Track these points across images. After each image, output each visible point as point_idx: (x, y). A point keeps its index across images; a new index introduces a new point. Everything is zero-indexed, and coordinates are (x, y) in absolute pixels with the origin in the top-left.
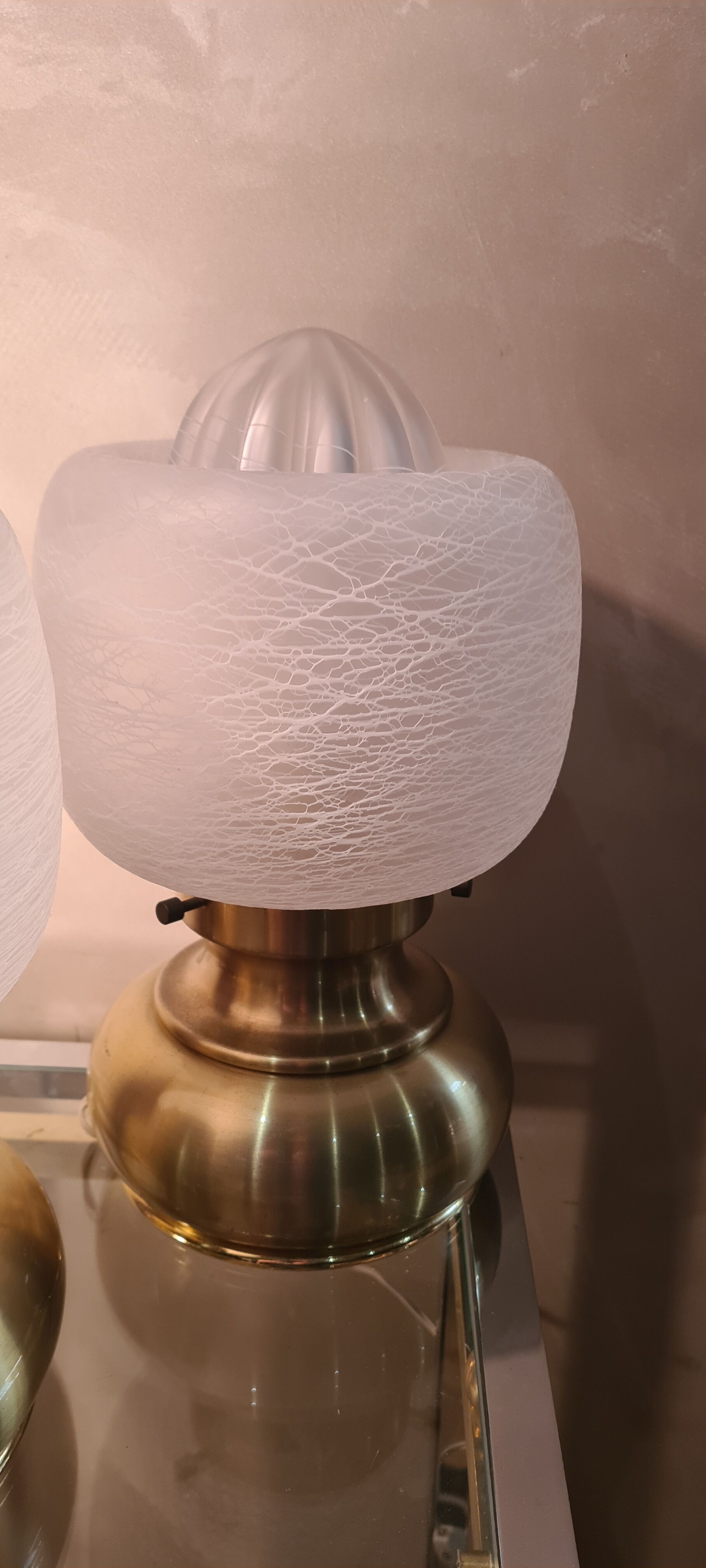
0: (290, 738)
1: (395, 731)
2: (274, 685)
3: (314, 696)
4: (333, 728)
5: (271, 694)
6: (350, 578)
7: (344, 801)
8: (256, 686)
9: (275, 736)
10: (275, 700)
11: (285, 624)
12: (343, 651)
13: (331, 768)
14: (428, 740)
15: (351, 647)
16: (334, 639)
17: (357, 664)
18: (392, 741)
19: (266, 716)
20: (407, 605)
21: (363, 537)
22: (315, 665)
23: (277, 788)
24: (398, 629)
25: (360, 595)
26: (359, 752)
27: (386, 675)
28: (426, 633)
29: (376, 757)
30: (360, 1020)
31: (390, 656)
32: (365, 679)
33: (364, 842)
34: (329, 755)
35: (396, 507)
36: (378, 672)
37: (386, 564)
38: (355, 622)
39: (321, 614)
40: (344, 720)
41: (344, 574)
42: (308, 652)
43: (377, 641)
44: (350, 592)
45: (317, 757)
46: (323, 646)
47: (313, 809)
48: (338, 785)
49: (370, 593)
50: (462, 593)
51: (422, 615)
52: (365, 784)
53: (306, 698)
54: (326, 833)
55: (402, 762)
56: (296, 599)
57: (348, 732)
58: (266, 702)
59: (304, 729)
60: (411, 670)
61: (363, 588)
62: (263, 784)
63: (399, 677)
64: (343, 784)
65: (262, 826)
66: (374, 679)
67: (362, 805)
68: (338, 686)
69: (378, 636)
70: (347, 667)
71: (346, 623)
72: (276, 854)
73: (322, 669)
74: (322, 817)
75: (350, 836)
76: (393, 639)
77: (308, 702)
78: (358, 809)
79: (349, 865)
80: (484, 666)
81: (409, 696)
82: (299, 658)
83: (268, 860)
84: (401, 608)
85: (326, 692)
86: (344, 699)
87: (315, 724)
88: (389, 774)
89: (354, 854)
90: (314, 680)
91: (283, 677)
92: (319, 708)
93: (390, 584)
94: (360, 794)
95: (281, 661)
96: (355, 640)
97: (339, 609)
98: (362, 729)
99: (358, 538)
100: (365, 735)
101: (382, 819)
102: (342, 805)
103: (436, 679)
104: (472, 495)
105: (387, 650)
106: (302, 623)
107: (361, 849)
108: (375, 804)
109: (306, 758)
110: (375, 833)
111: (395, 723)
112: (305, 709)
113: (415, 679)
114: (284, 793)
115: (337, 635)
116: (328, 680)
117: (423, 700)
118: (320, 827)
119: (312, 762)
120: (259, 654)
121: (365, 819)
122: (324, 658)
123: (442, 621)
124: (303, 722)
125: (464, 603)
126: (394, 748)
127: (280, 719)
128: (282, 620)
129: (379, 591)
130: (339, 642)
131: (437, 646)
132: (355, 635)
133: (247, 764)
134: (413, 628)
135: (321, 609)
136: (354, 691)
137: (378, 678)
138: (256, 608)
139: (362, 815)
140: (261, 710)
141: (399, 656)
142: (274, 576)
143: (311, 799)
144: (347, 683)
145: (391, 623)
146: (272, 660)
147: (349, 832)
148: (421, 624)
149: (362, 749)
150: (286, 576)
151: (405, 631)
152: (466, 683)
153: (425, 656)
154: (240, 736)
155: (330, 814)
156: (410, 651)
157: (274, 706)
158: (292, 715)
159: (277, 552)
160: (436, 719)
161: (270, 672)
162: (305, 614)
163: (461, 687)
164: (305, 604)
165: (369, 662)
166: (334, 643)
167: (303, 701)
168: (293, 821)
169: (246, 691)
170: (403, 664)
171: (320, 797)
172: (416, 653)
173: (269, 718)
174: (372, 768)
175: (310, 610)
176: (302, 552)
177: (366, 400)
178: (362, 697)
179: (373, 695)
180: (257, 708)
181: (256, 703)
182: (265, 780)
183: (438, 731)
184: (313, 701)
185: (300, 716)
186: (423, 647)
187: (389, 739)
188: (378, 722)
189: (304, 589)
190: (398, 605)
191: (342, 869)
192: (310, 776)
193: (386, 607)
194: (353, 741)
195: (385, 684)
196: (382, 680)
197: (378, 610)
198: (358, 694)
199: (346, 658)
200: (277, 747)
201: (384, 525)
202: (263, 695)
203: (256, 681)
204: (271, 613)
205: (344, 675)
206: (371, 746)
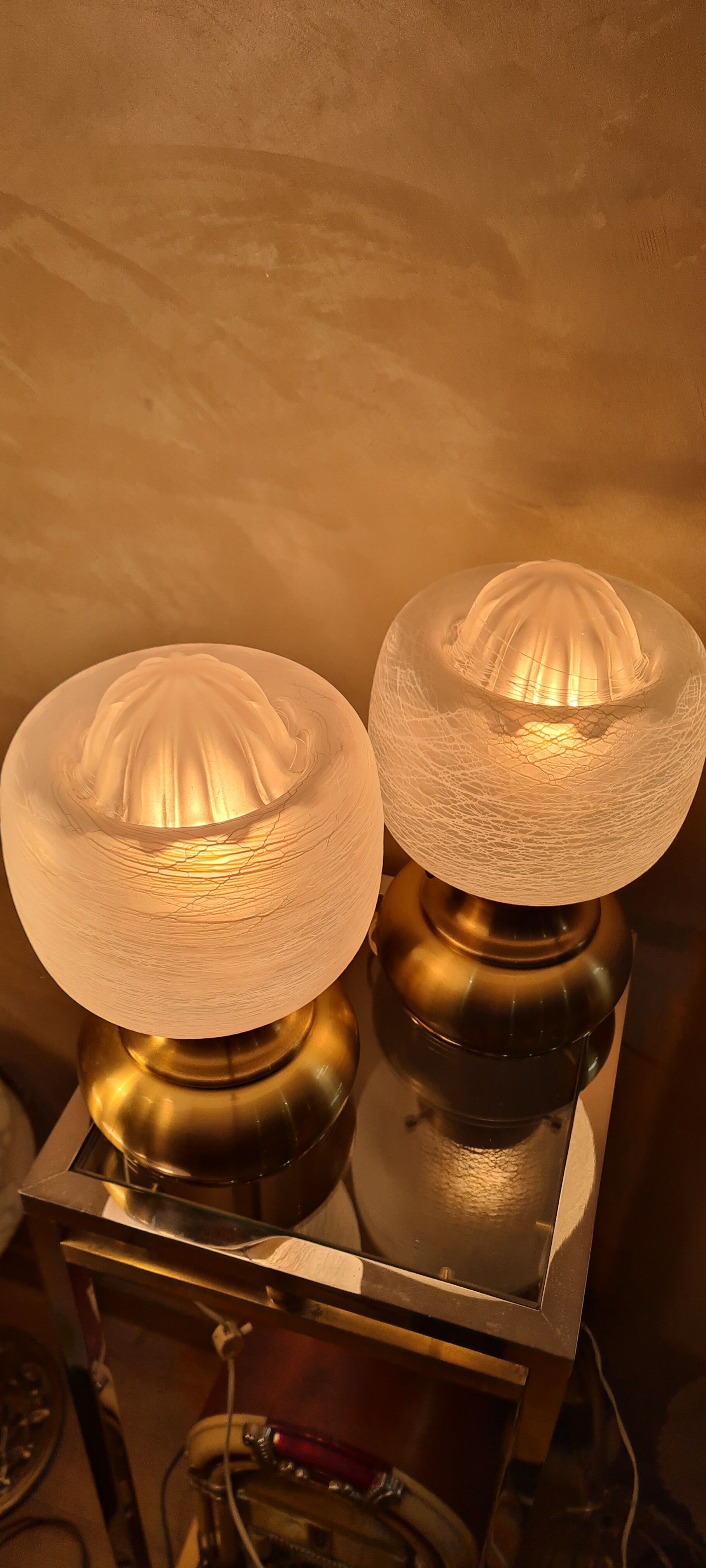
1: (565, 845)
2: (499, 818)
8: (490, 816)
9: (498, 840)
10: (500, 824)
18: (563, 849)
19: (493, 830)
23: (496, 861)
33: (540, 889)
34: (526, 852)
45: (519, 852)
47: (515, 873)
54: (521, 883)
55: (567, 858)
59: (513, 839)
62: (488, 858)
65: (486, 874)
67: (542, 874)
72: (491, 886)
74: (519, 877)
77: (517, 828)
78: (540, 876)
80: (622, 814)
83: (488, 888)
85: (528, 825)
88: (559, 863)
91: (505, 815)
98: (546, 843)
101: (552, 881)
102: (531, 873)
108: (549, 874)
111: (566, 842)
113: (580, 823)
114: (499, 864)
119: (517, 854)
121: (543, 880)
124: (514, 836)
127: (501, 833)
131: (594, 808)
133: (481, 848)
144: (540, 823)
146: (500, 807)
147: (533, 884)
152: (610, 823)
155: (524, 876)
157: (499, 827)
161: (499, 812)
163: (606, 825)
167: (516, 827)
168: (504, 876)
171: (519, 868)
173: (495, 831)
180: (490, 826)
182: (489, 856)
184: (519, 828)
187: (561, 848)
188: (557, 840)
192: (514, 860)
200: (498, 845)
203: (490, 814)
204: (502, 786)
206: (550, 851)
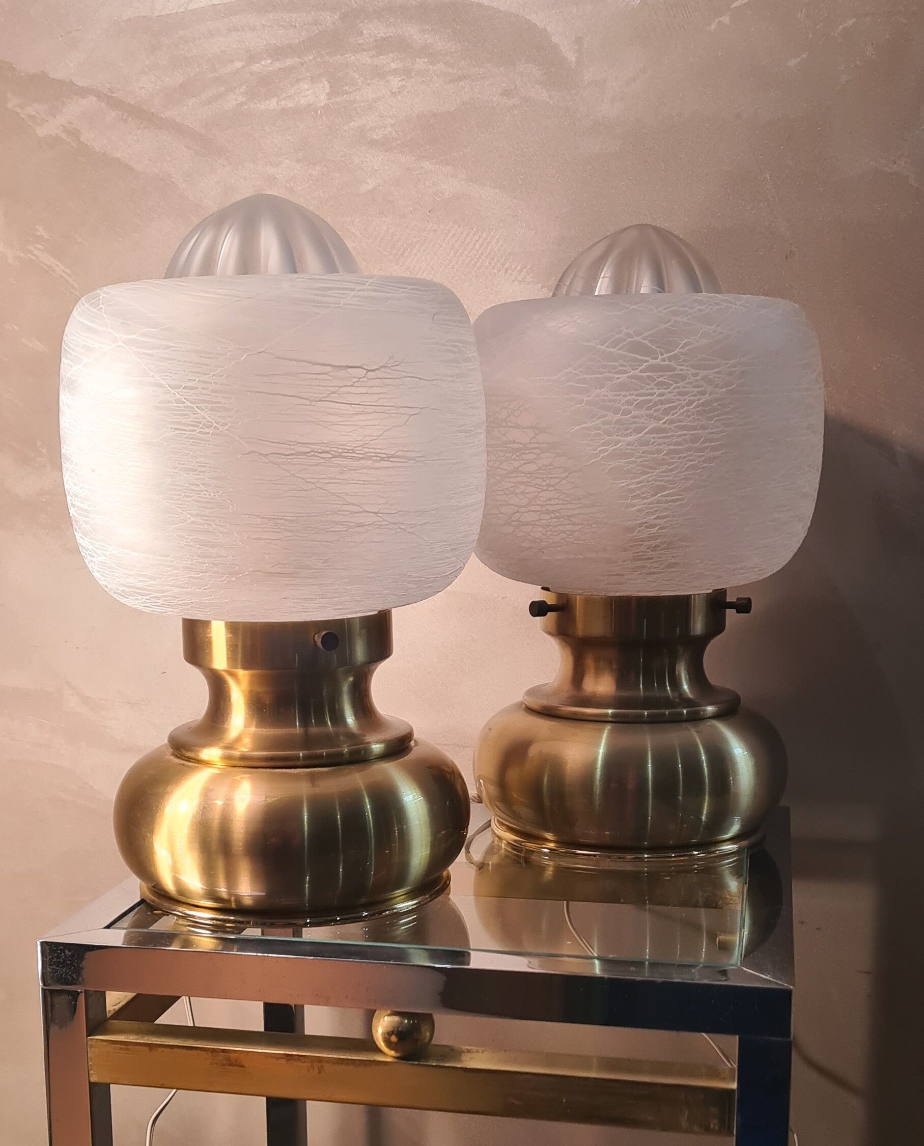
0: (621, 450)
1: (686, 446)
2: (611, 416)
3: (635, 423)
4: (646, 443)
5: (609, 423)
6: (658, 350)
7: (653, 493)
8: (600, 418)
9: (611, 449)
10: (612, 426)
11: (618, 378)
12: (653, 394)
13: (646, 470)
14: (707, 454)
15: (658, 392)
16: (648, 387)
17: (662, 402)
18: (684, 453)
20: (692, 366)
21: (667, 325)
22: (635, 403)
24: (687, 381)
25: (664, 360)
26: (663, 459)
27: (679, 410)
28: (705, 385)
29: (673, 463)
30: (666, 690)
31: (682, 398)
32: (666, 412)
33: (667, 522)
34: (644, 461)
35: (687, 309)
36: (674, 408)
37: (680, 342)
38: (661, 376)
39: (640, 372)
40: (653, 438)
41: (654, 347)
42: (632, 395)
43: (674, 388)
44: (657, 358)
46: (641, 391)
47: (635, 498)
48: (650, 481)
49: (670, 359)
50: (727, 361)
51: (703, 373)
52: (667, 481)
53: (631, 424)
54: (643, 515)
55: (690, 466)
56: (625, 363)
57: (655, 446)
58: (606, 427)
59: (629, 444)
60: (695, 407)
61: (665, 355)
63: (688, 411)
64: (652, 480)
66: (672, 412)
68: (650, 416)
69: (674, 385)
70: (656, 404)
71: (655, 377)
73: (639, 406)
75: (657, 518)
76: (684, 387)
78: (662, 498)
79: (656, 539)
81: (694, 424)
82: (626, 399)
84: (689, 368)
85: (642, 420)
86: (653, 424)
87: (636, 441)
89: (660, 531)
90: (636, 413)
91: (616, 411)
92: (638, 430)
93: (682, 354)
94: (664, 488)
95: (615, 401)
96: (660, 387)
97: (651, 369)
99: (663, 326)
100: (666, 448)
101: (678, 506)
102: (652, 496)
103: (711, 414)
104: (736, 305)
105: (680, 394)
106: (628, 377)
107: (663, 528)
109: (630, 463)
110: (673, 516)
111: (686, 441)
112: (630, 431)
113: (698, 413)
115: (649, 385)
116: (643, 412)
117: (703, 427)
118: (639, 510)
119: (634, 466)
120: (602, 398)
121: (666, 506)
122: (641, 398)
123: (715, 377)
124: (629, 439)
125: (729, 367)
126: (685, 457)
127: (615, 437)
128: (617, 376)
129: (675, 358)
130: (651, 389)
131: (712, 393)
132: (659, 385)
134: (697, 381)
135: (640, 368)
136: (660, 419)
137: (675, 411)
138: (601, 370)
139: (665, 503)
140: (602, 433)
141: (688, 398)
142: (612, 350)
143: (633, 491)
144: (655, 414)
145: (683, 378)
146: (610, 401)
147: (657, 515)
148: (702, 379)
149: (665, 457)
150: (619, 349)
151: (691, 383)
152: (731, 419)
153: (704, 399)
154: (590, 450)
155: (645, 501)
156: (694, 396)
157: (611, 430)
158: (621, 435)
159: (614, 336)
160: (711, 441)
161: (609, 409)
162: (630, 372)
163: (729, 421)
164: (630, 366)
165: (669, 401)
166: (647, 389)
167: (629, 426)
169: (594, 422)
170: (690, 403)
172: (698, 397)
174: (672, 470)
175: (633, 370)
176: (629, 335)
177: (674, 262)
178: (664, 423)
179: (671, 422)
180: (600, 432)
181: (600, 429)
183: (713, 449)
184: (634, 426)
185: (626, 435)
186: (702, 393)
187: (682, 451)
188: (675, 440)
189: (630, 357)
190: (687, 366)
191: (653, 543)
192: (632, 475)
193: (679, 368)
194: (659, 452)
195: (679, 416)
196: (677, 413)
197: (675, 369)
198: (662, 422)
199: (655, 398)
200: (612, 456)
201: (679, 319)
202: (604, 423)
203: (600, 415)
204: (610, 372)
205: (653, 409)
206: (671, 456)
